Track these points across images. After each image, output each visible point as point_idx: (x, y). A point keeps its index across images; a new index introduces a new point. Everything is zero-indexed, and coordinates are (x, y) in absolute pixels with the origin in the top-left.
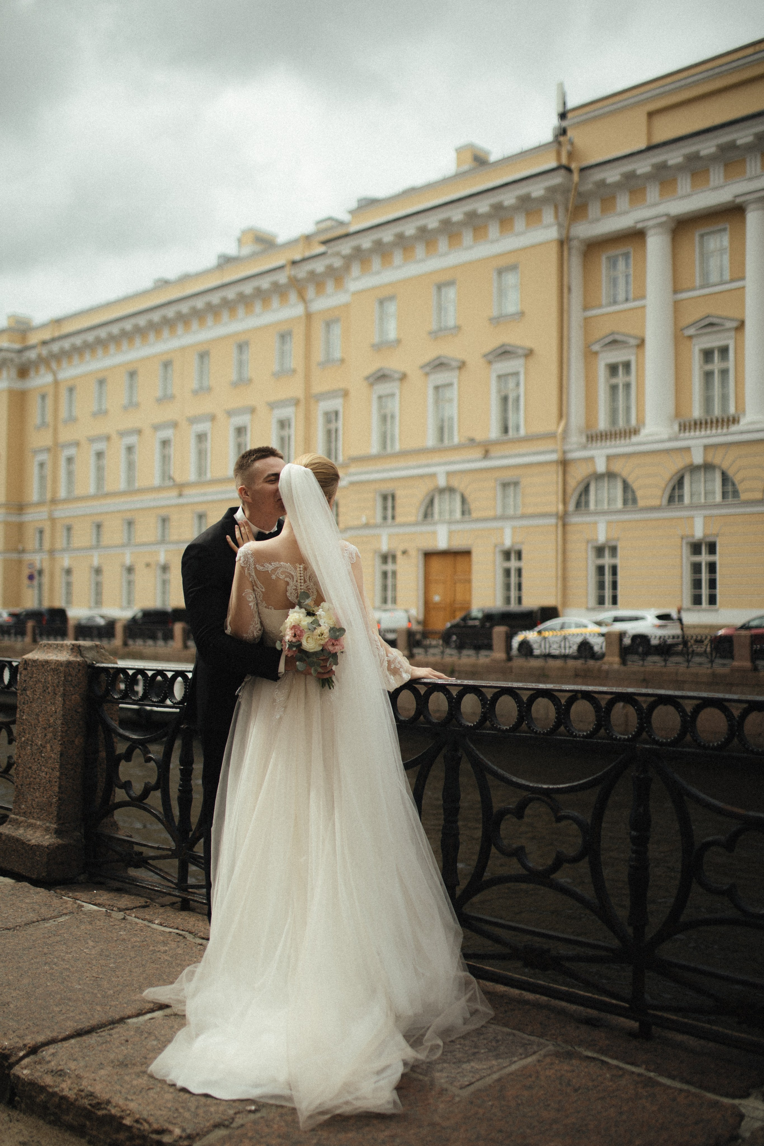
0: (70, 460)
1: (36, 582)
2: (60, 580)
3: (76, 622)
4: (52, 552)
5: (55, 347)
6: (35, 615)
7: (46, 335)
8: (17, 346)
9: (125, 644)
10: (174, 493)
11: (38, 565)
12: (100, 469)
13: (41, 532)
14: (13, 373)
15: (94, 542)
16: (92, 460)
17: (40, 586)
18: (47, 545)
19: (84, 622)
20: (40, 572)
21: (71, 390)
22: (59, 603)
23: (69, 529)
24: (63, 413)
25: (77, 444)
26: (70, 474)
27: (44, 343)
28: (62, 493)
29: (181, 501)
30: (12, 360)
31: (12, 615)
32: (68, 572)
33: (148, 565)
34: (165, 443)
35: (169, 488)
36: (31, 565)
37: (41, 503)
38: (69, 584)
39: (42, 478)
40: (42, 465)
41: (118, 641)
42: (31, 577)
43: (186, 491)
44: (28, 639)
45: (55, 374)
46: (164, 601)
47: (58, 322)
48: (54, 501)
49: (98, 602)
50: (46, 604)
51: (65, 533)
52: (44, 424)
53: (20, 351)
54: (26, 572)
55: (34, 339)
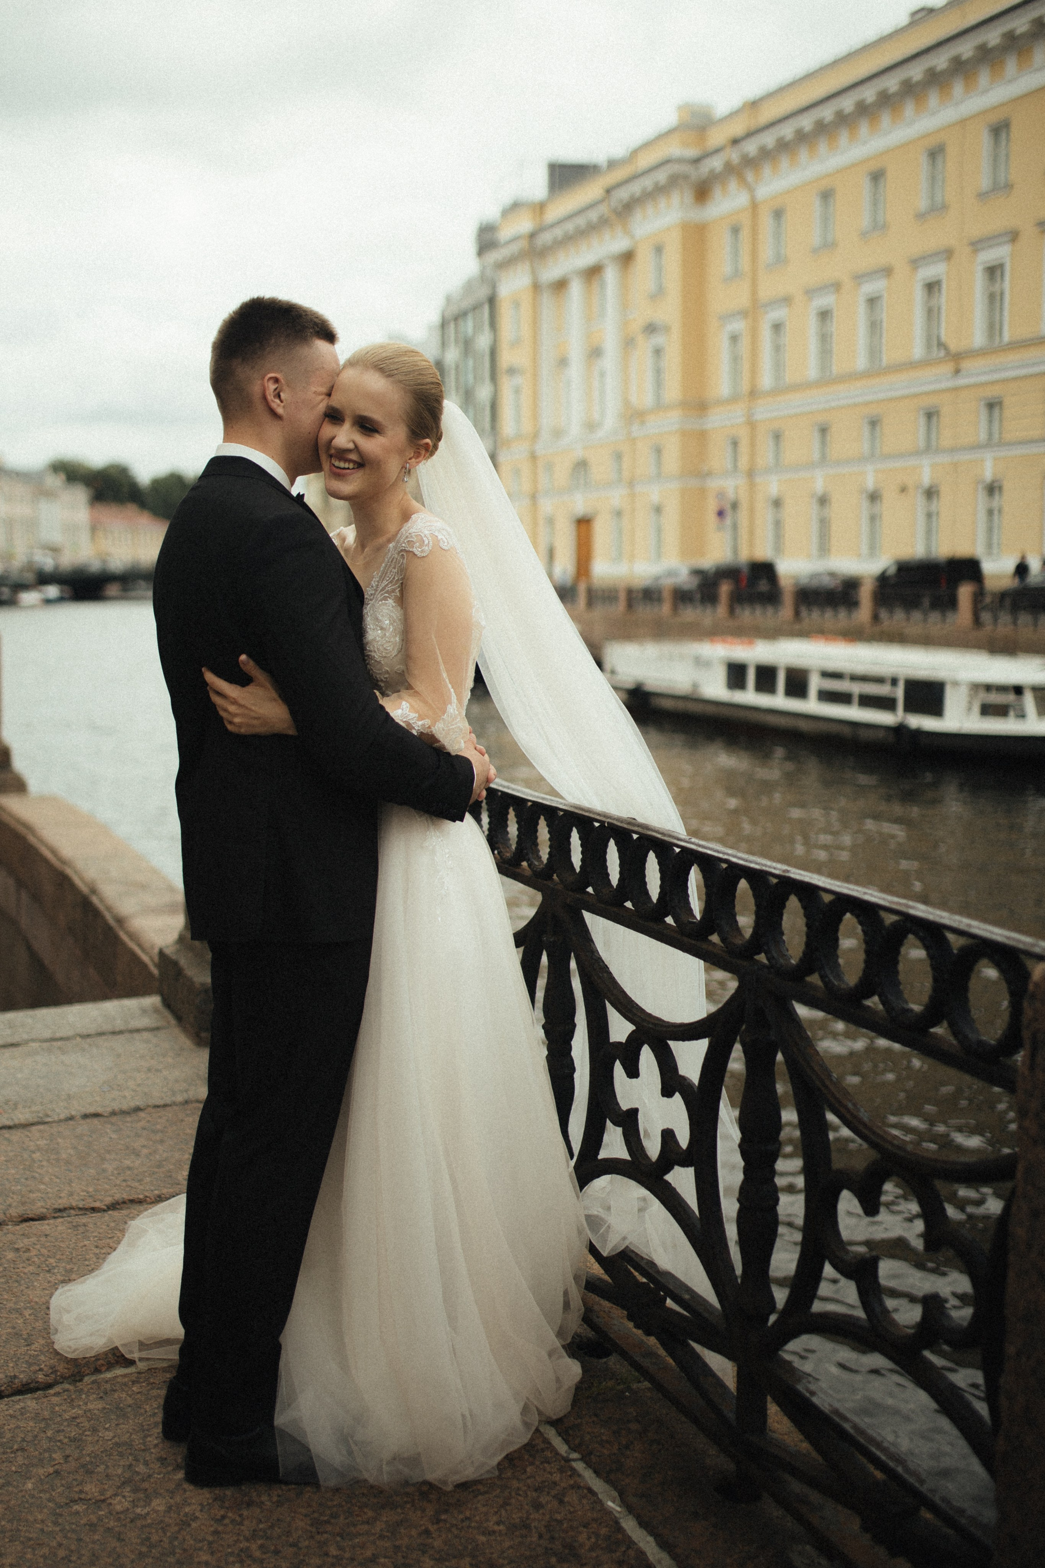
0: (777, 327)
1: (728, 521)
2: (765, 517)
3: (792, 581)
4: (751, 474)
5: (751, 147)
6: (728, 573)
7: (738, 128)
8: (692, 152)
9: (876, 618)
10: (947, 368)
11: (731, 495)
12: (824, 338)
13: (735, 444)
14: (689, 196)
15: (816, 456)
16: (812, 324)
17: (735, 527)
18: (744, 462)
19: (804, 581)
20: (735, 506)
21: (778, 214)
22: (763, 552)
23: (777, 437)
24: (767, 253)
25: (787, 300)
26: (777, 348)
27: (735, 142)
28: (766, 381)
29: (961, 381)
30: (686, 177)
31: (697, 572)
32: (777, 503)
33: (903, 490)
34: (932, 287)
35: (939, 361)
36: (721, 495)
37: (734, 399)
38: (778, 524)
39: (736, 359)
40: (734, 339)
41: (864, 612)
42: (721, 514)
43: (966, 365)
44: (722, 610)
45: (751, 190)
46: (928, 546)
47: (754, 105)
48: (753, 394)
49: (824, 548)
50: (745, 555)
51: (771, 443)
52: (737, 274)
53: (697, 161)
54: (712, 506)
55: (717, 137)
